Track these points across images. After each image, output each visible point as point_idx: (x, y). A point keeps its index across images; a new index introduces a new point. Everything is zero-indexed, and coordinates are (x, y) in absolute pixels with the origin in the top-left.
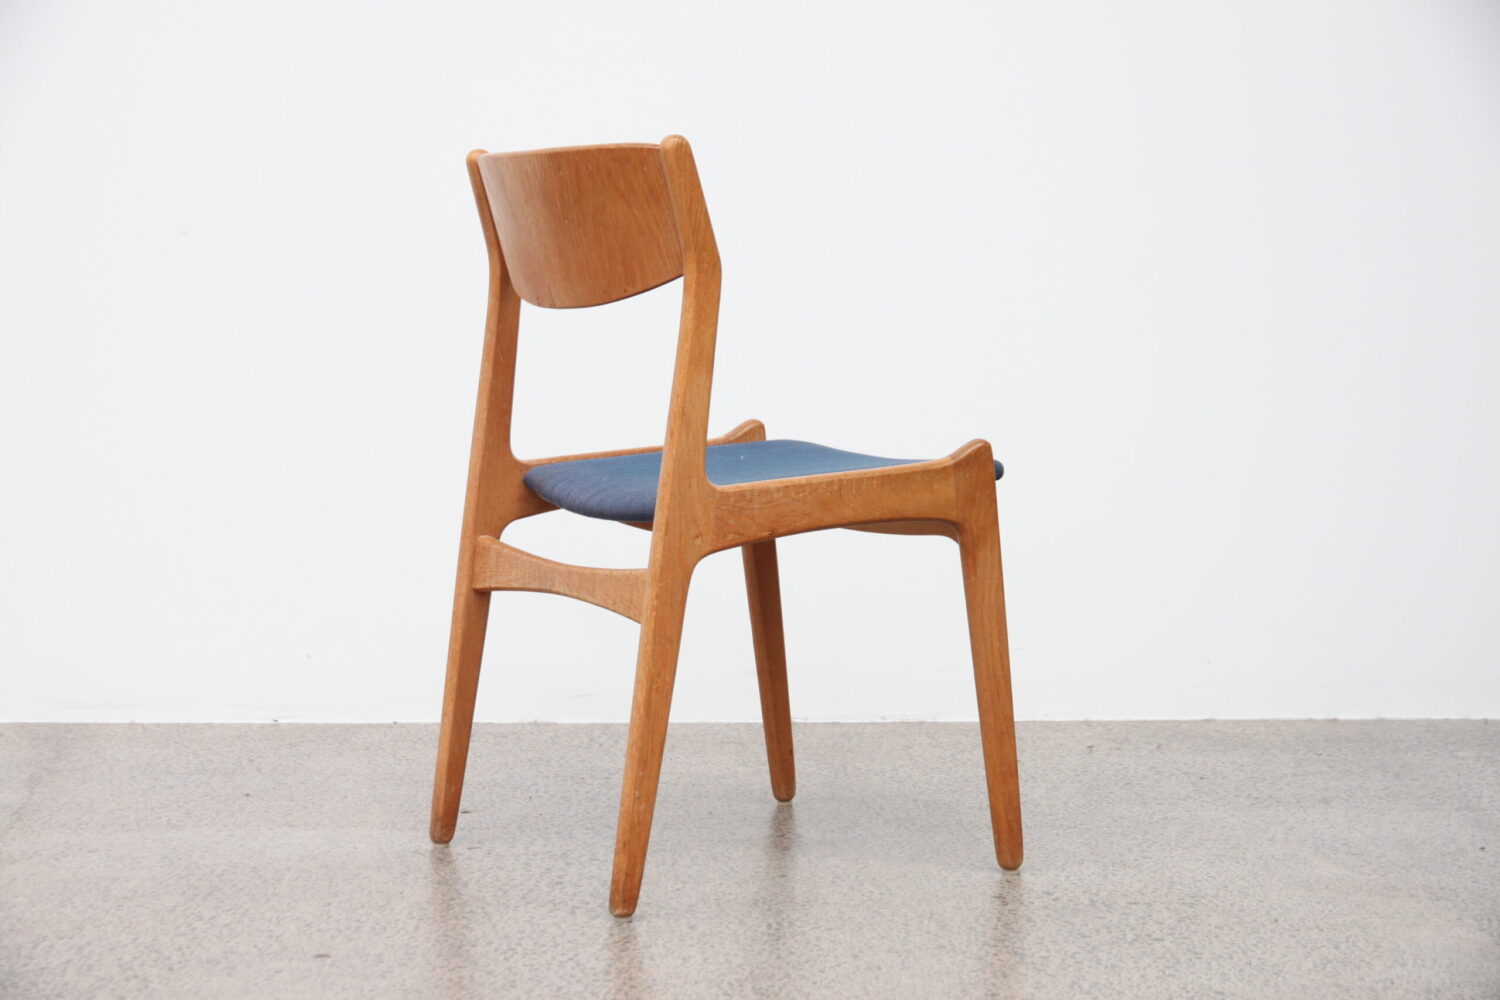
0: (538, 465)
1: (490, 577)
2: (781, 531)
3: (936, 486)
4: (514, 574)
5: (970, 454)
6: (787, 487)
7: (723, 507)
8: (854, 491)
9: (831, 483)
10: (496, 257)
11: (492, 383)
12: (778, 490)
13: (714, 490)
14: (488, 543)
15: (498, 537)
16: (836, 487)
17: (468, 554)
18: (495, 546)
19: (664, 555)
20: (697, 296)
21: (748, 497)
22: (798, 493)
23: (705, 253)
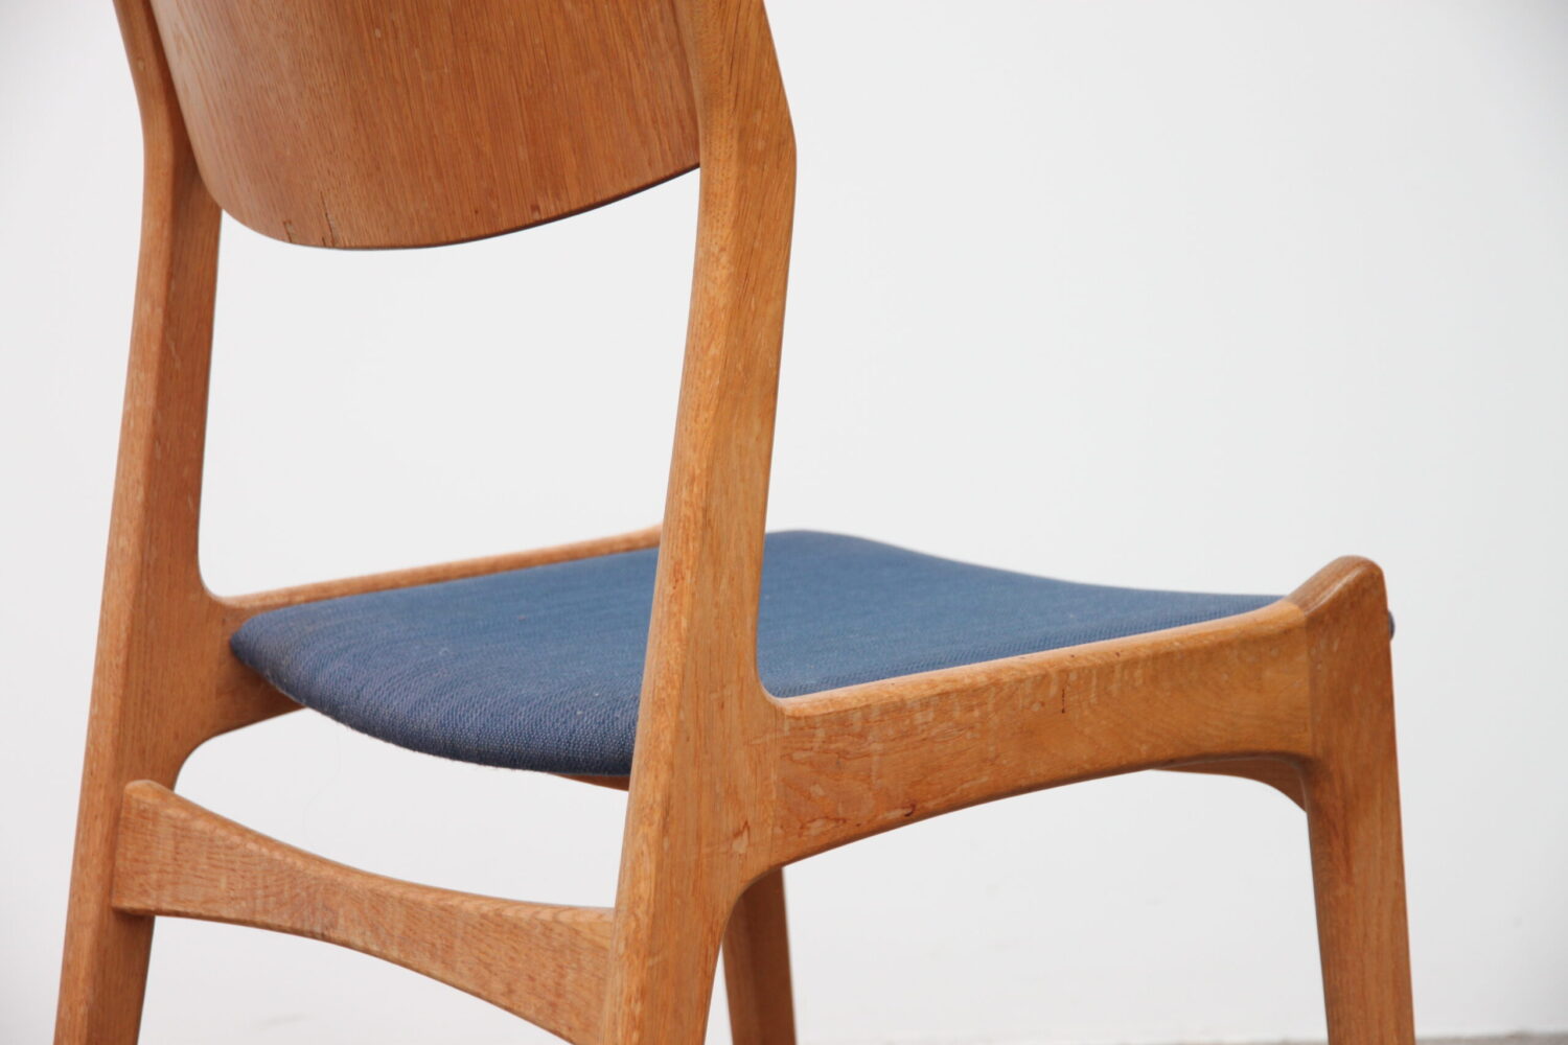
0: (264, 608)
1: (160, 886)
2: (930, 805)
3: (1268, 674)
4: (223, 884)
5: (1340, 593)
6: (945, 695)
7: (798, 756)
8: (1093, 699)
9: (1043, 680)
10: (161, 112)
11: (154, 422)
12: (925, 704)
13: (778, 713)
14: (151, 800)
15: (171, 785)
16: (1054, 690)
17: (100, 828)
18: (171, 812)
19: (658, 886)
20: (738, 223)
21: (857, 728)
22: (971, 709)
23: (759, 113)
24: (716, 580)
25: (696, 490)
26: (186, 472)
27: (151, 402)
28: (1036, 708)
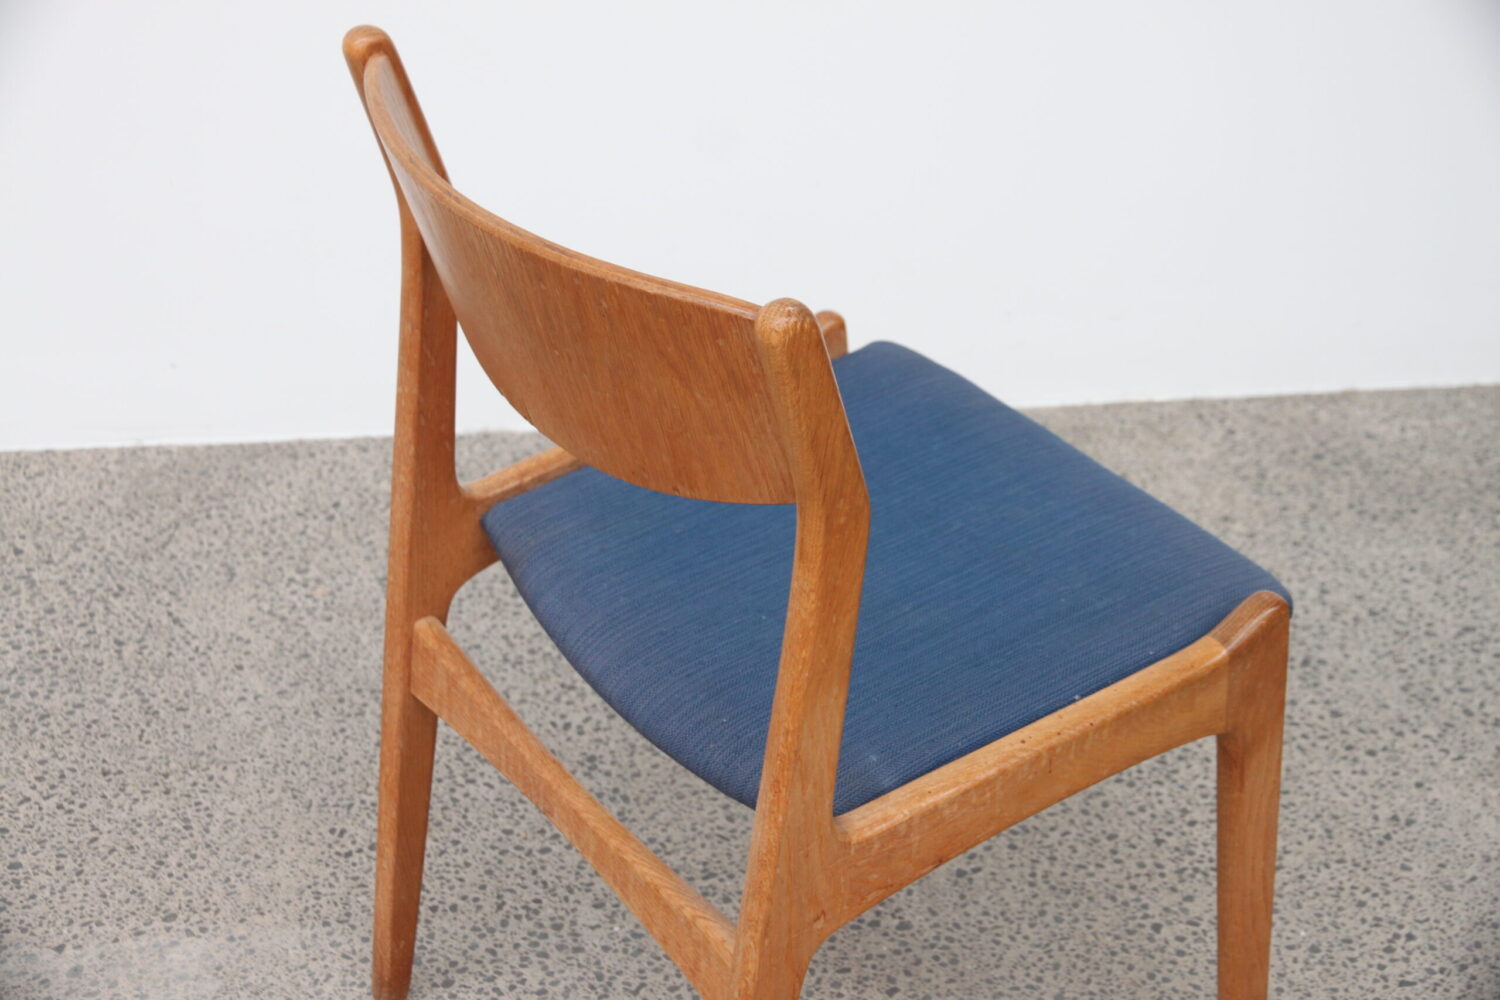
2: (952, 855)
3: (1198, 699)
5: (1255, 633)
7: (862, 862)
8: (1072, 757)
9: (1037, 760)
13: (847, 845)
14: (431, 643)
21: (903, 833)
22: (984, 793)
23: (842, 501)
24: (803, 788)
25: (790, 739)
26: (443, 427)
27: (415, 391)
28: (1030, 777)
